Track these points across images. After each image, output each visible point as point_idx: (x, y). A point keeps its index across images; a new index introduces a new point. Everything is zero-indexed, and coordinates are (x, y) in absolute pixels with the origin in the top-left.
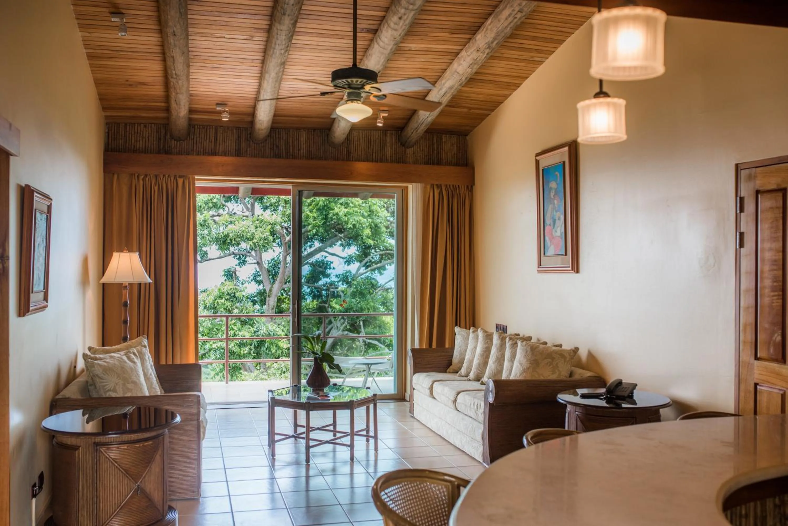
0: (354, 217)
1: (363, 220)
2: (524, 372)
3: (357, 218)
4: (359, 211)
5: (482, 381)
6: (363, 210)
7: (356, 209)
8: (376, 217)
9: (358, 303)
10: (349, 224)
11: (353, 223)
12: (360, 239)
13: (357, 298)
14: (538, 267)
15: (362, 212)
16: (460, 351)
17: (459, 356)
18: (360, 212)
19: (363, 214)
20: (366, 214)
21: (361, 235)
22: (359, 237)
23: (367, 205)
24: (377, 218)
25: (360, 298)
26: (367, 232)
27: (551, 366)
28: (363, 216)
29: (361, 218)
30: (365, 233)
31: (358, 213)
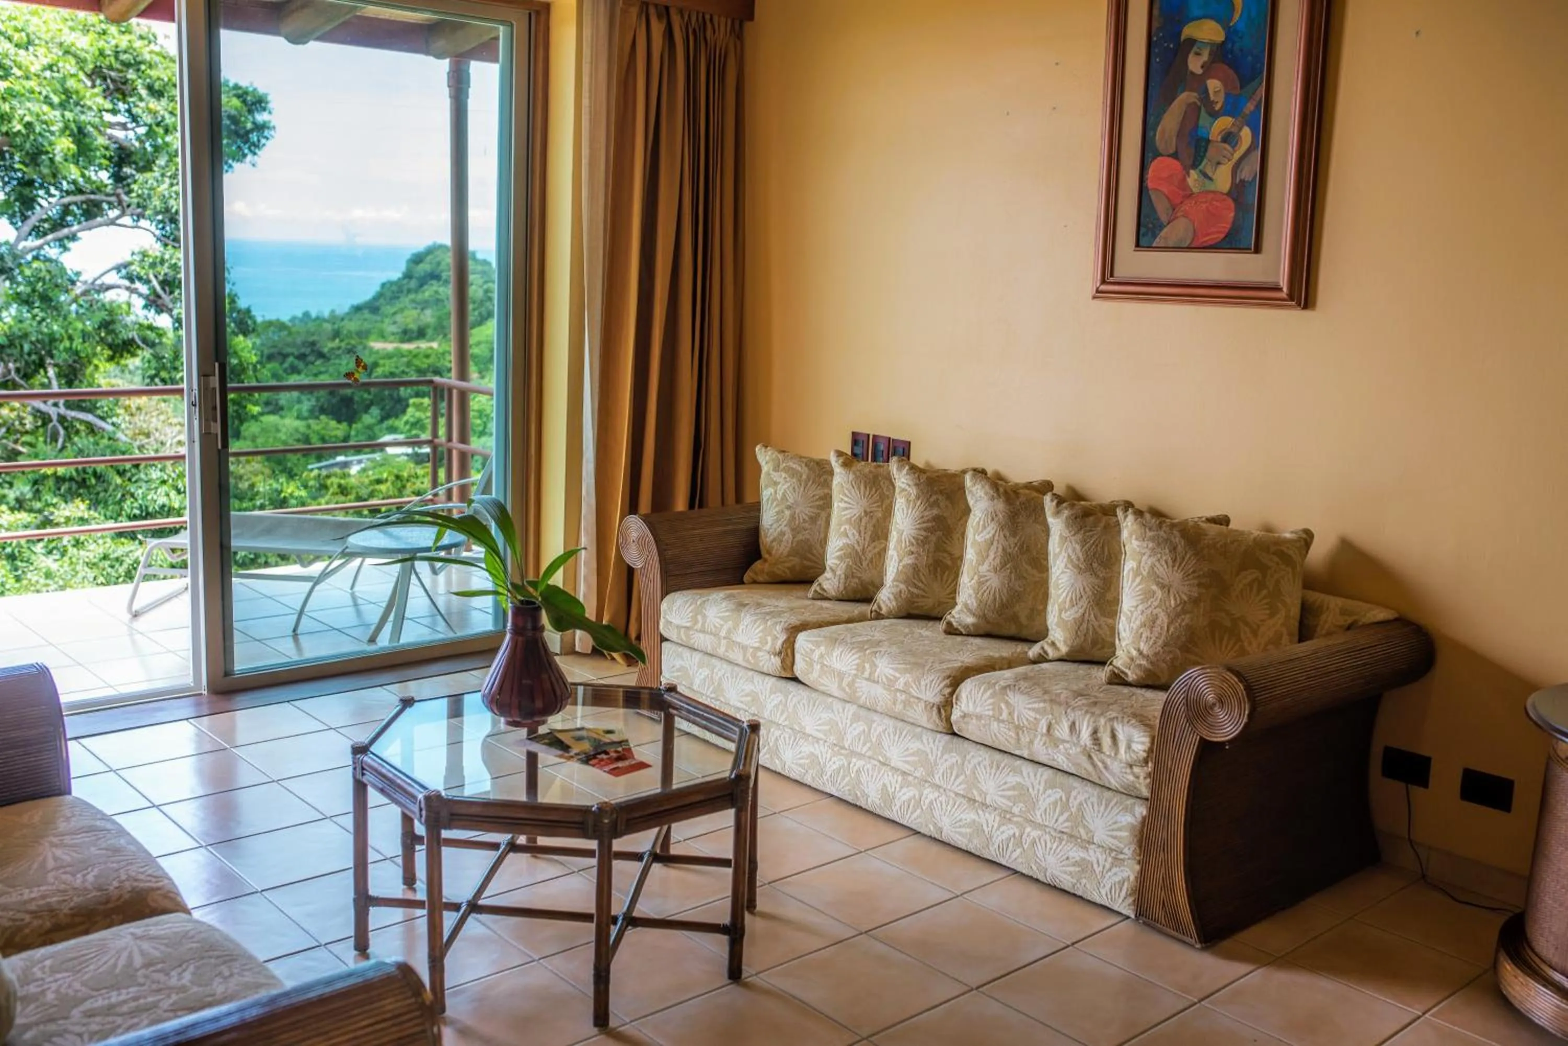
0: (29, 105)
1: (54, 114)
2: (1184, 612)
3: (35, 107)
4: (37, 89)
5: (949, 624)
6: (48, 88)
7: (32, 84)
8: (79, 108)
9: (40, 323)
10: (15, 123)
11: (28, 119)
12: (47, 162)
13: (36, 311)
14: (1103, 282)
15: (44, 93)
16: (793, 517)
17: (788, 536)
18: (40, 93)
19: (46, 97)
20: (56, 100)
21: (47, 152)
22: (44, 157)
23: (56, 75)
24: (83, 113)
25: (42, 310)
26: (64, 145)
27: (1264, 592)
28: (47, 101)
29: (46, 108)
30: (58, 149)
31: (37, 95)
